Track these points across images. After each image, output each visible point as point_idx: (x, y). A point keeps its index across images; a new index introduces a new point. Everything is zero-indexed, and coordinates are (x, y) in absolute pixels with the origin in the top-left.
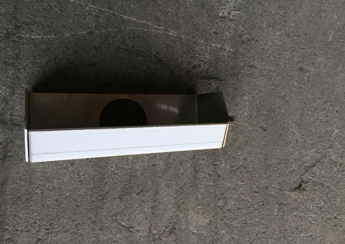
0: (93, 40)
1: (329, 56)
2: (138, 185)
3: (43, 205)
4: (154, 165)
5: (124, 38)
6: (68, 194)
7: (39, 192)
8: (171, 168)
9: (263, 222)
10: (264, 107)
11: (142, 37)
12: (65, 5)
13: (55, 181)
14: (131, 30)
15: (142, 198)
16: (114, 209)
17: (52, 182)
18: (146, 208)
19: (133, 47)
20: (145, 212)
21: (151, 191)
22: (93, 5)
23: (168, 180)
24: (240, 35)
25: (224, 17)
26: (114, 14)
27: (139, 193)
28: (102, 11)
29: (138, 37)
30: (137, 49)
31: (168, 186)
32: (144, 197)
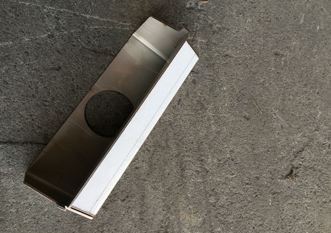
0: (55, 43)
1: (303, 39)
2: (122, 191)
3: (20, 225)
4: (137, 168)
5: (88, 38)
6: (46, 210)
7: (14, 210)
8: (156, 169)
9: (258, 214)
10: (244, 95)
11: (108, 36)
12: (20, 9)
13: (30, 197)
14: (96, 29)
15: (128, 205)
16: (99, 220)
17: (26, 199)
18: (134, 215)
19: (100, 47)
20: (133, 219)
21: (138, 196)
22: (51, 6)
23: (154, 182)
24: (211, 26)
25: (192, 8)
26: (75, 14)
27: (124, 200)
28: (61, 12)
29: (103, 35)
30: (104, 48)
31: (155, 188)
32: (130, 203)
